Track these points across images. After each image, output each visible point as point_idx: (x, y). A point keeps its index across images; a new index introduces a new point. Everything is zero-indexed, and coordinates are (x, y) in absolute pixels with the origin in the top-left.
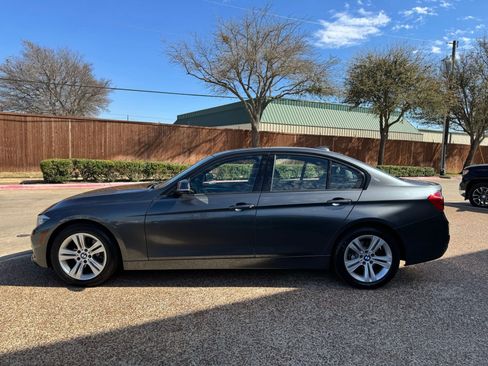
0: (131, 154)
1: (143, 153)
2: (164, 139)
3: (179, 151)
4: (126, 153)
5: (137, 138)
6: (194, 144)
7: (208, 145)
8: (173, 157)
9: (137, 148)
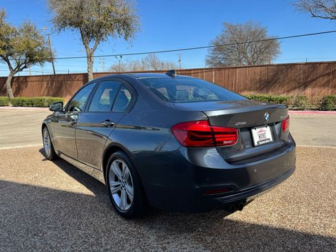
0: (253, 90)
1: (262, 88)
2: (281, 77)
3: (294, 86)
4: (250, 90)
5: (258, 77)
6: (309, 79)
7: (326, 79)
8: (288, 92)
9: (258, 85)
